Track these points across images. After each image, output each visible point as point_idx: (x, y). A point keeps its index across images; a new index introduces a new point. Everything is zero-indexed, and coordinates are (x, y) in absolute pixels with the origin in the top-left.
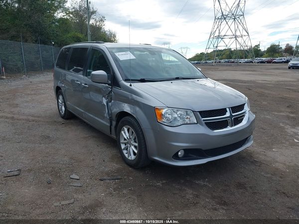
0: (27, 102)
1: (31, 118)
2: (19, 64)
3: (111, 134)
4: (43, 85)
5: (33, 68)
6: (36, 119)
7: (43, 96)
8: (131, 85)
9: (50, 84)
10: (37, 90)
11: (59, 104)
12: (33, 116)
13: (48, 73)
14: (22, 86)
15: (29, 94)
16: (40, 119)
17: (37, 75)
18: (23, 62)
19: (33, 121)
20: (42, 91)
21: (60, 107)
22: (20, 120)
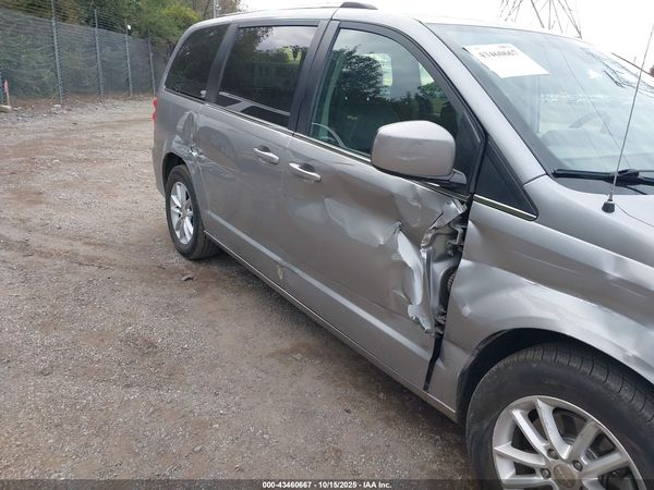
0: (67, 185)
1: (83, 250)
2: (47, 75)
3: (426, 388)
4: (107, 134)
5: (80, 87)
6: (99, 252)
7: (111, 166)
8: (608, 208)
9: (123, 133)
10: (94, 146)
11: (173, 208)
12: (87, 240)
13: (117, 103)
14: (52, 135)
15: (71, 161)
16: (111, 255)
17: (90, 106)
18: (54, 70)
19: (91, 261)
20: (107, 152)
21: (175, 220)
22: (48, 255)
